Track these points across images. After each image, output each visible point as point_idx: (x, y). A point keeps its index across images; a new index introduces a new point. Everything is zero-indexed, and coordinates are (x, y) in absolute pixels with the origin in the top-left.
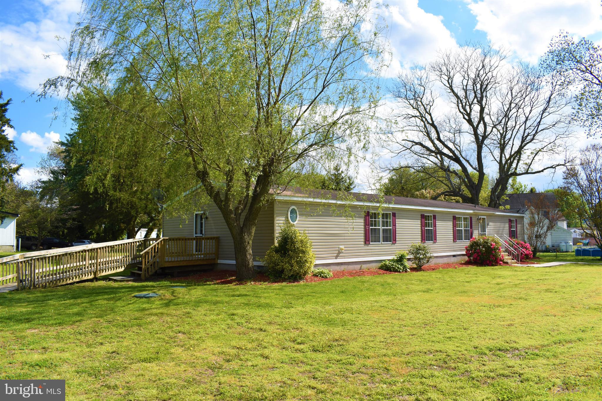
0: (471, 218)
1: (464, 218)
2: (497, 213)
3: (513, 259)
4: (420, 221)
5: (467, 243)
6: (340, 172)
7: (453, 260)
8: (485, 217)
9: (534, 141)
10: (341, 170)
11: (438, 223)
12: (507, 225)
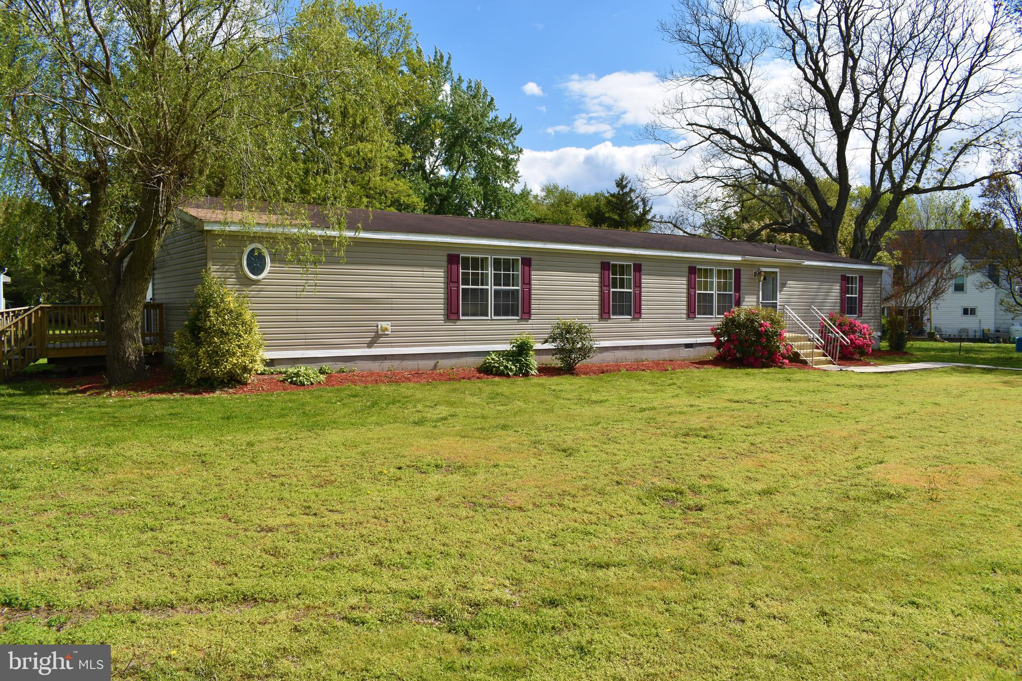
0: (738, 272)
1: (719, 271)
2: (807, 263)
3: (824, 355)
4: (597, 275)
5: (716, 320)
6: (627, 190)
7: (685, 353)
8: (777, 270)
9: (952, 124)
10: (629, 186)
11: (646, 280)
12: (837, 288)
